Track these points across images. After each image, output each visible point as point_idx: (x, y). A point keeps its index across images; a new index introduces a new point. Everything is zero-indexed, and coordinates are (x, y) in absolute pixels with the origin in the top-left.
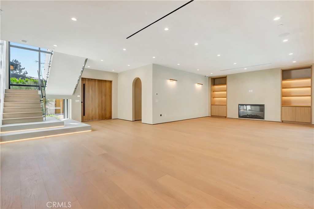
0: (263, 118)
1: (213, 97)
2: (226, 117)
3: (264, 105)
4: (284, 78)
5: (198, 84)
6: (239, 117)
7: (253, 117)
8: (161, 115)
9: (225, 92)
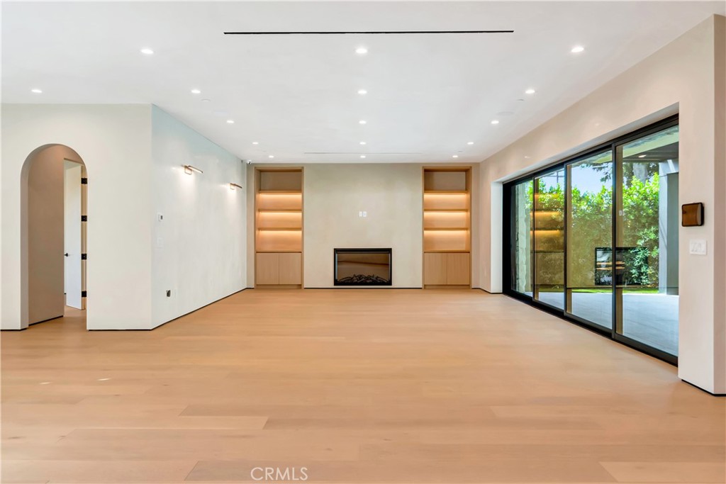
0: (390, 283)
1: (258, 226)
2: (300, 286)
3: (391, 249)
4: (428, 188)
5: (232, 184)
6: (335, 284)
7: (368, 281)
8: (168, 294)
9: (299, 215)
